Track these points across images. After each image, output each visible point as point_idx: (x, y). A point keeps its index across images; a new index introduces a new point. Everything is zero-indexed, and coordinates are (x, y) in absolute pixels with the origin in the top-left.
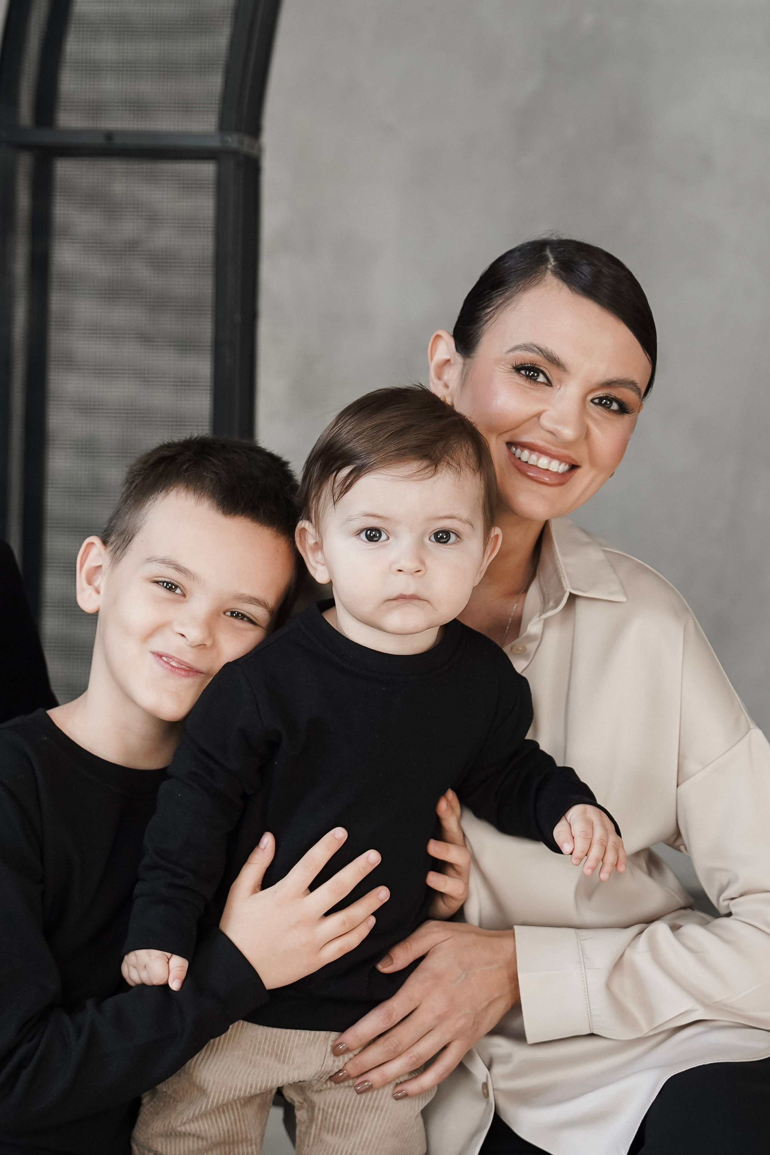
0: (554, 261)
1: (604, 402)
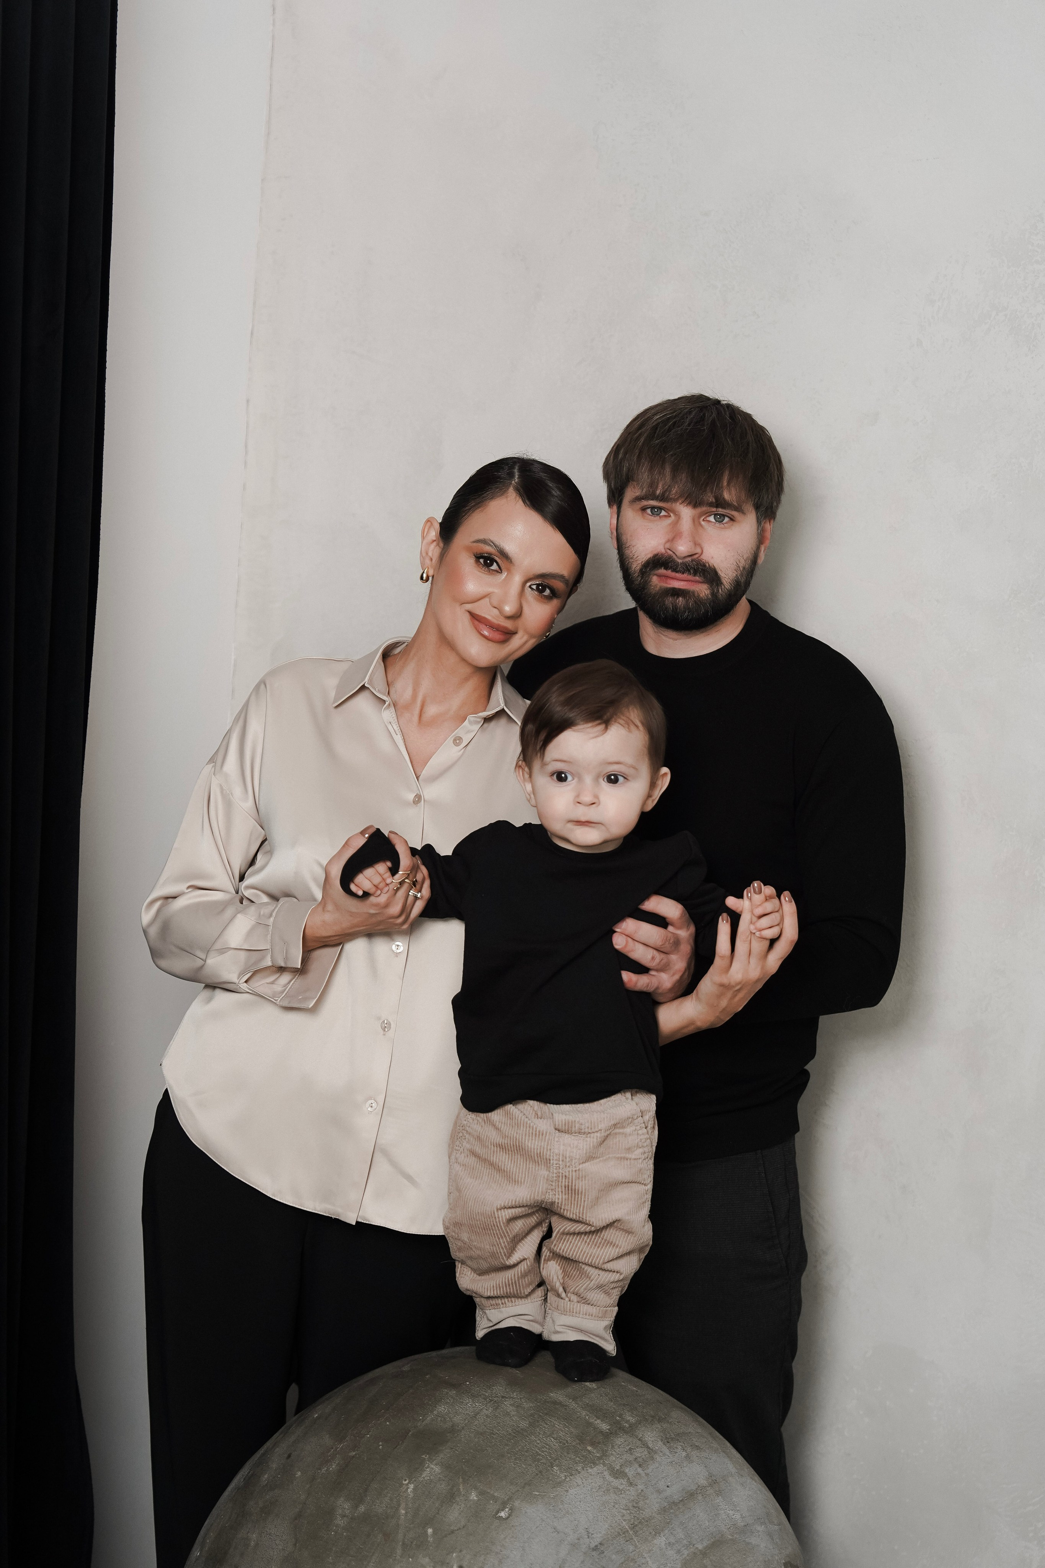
0: (518, 478)
1: (541, 588)
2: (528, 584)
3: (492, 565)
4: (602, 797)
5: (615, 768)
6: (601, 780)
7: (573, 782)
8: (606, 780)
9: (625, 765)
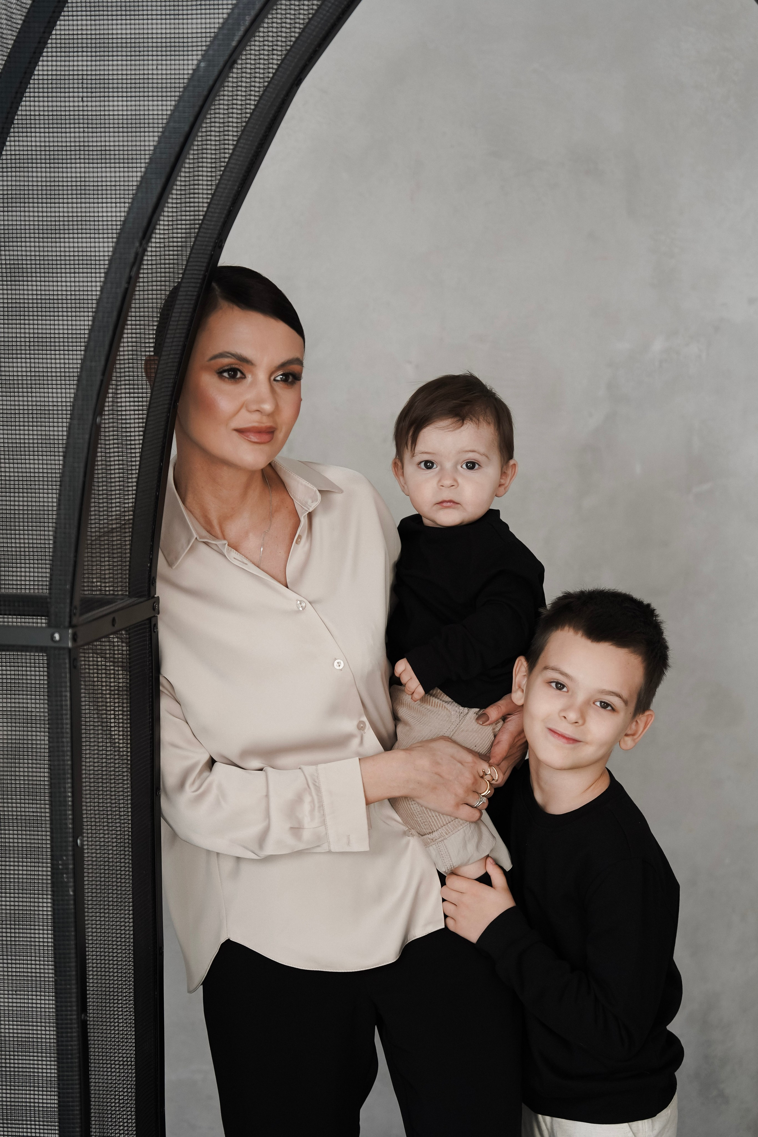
2: (272, 378)
3: (236, 374)
4: (460, 480)
5: (471, 456)
6: (459, 467)
7: (436, 469)
8: (464, 466)
9: (479, 453)
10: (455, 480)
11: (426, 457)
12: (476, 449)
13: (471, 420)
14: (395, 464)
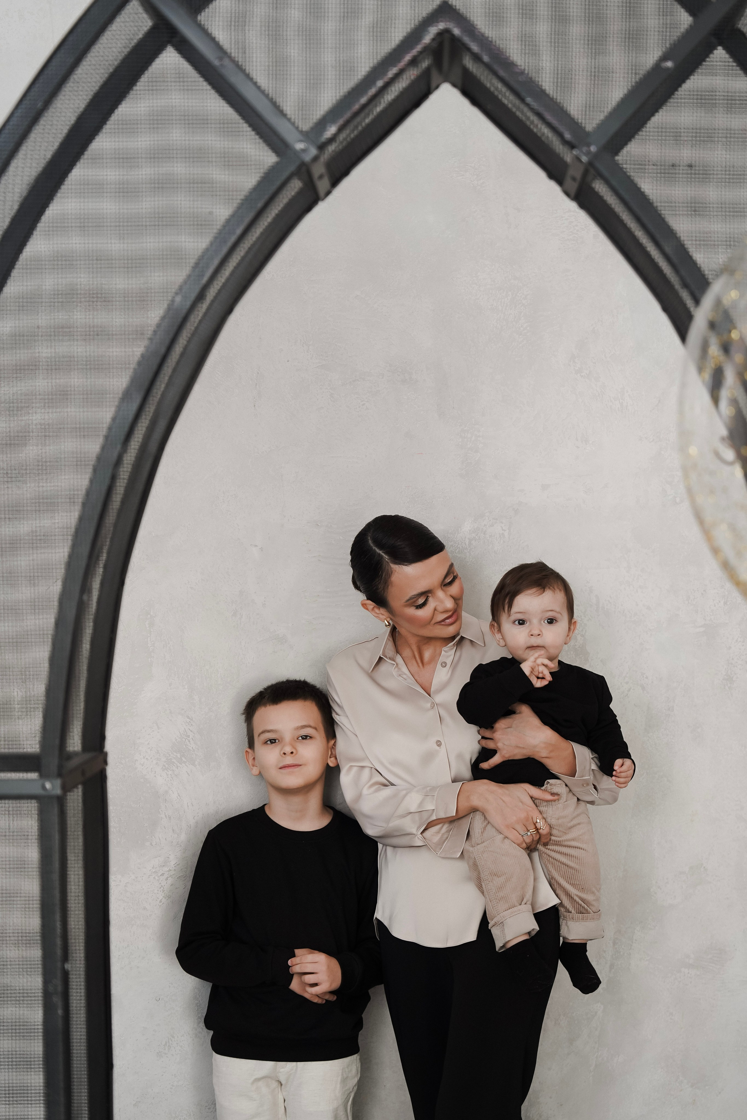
4: (544, 631)
5: (550, 614)
6: (542, 622)
7: (527, 625)
8: (546, 622)
9: (556, 612)
10: (541, 631)
11: (520, 616)
12: (553, 608)
13: (549, 588)
14: (492, 626)
